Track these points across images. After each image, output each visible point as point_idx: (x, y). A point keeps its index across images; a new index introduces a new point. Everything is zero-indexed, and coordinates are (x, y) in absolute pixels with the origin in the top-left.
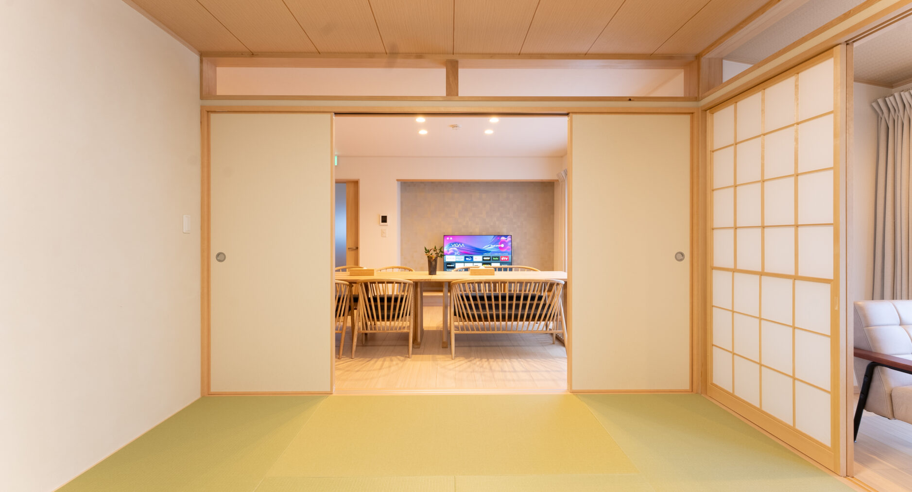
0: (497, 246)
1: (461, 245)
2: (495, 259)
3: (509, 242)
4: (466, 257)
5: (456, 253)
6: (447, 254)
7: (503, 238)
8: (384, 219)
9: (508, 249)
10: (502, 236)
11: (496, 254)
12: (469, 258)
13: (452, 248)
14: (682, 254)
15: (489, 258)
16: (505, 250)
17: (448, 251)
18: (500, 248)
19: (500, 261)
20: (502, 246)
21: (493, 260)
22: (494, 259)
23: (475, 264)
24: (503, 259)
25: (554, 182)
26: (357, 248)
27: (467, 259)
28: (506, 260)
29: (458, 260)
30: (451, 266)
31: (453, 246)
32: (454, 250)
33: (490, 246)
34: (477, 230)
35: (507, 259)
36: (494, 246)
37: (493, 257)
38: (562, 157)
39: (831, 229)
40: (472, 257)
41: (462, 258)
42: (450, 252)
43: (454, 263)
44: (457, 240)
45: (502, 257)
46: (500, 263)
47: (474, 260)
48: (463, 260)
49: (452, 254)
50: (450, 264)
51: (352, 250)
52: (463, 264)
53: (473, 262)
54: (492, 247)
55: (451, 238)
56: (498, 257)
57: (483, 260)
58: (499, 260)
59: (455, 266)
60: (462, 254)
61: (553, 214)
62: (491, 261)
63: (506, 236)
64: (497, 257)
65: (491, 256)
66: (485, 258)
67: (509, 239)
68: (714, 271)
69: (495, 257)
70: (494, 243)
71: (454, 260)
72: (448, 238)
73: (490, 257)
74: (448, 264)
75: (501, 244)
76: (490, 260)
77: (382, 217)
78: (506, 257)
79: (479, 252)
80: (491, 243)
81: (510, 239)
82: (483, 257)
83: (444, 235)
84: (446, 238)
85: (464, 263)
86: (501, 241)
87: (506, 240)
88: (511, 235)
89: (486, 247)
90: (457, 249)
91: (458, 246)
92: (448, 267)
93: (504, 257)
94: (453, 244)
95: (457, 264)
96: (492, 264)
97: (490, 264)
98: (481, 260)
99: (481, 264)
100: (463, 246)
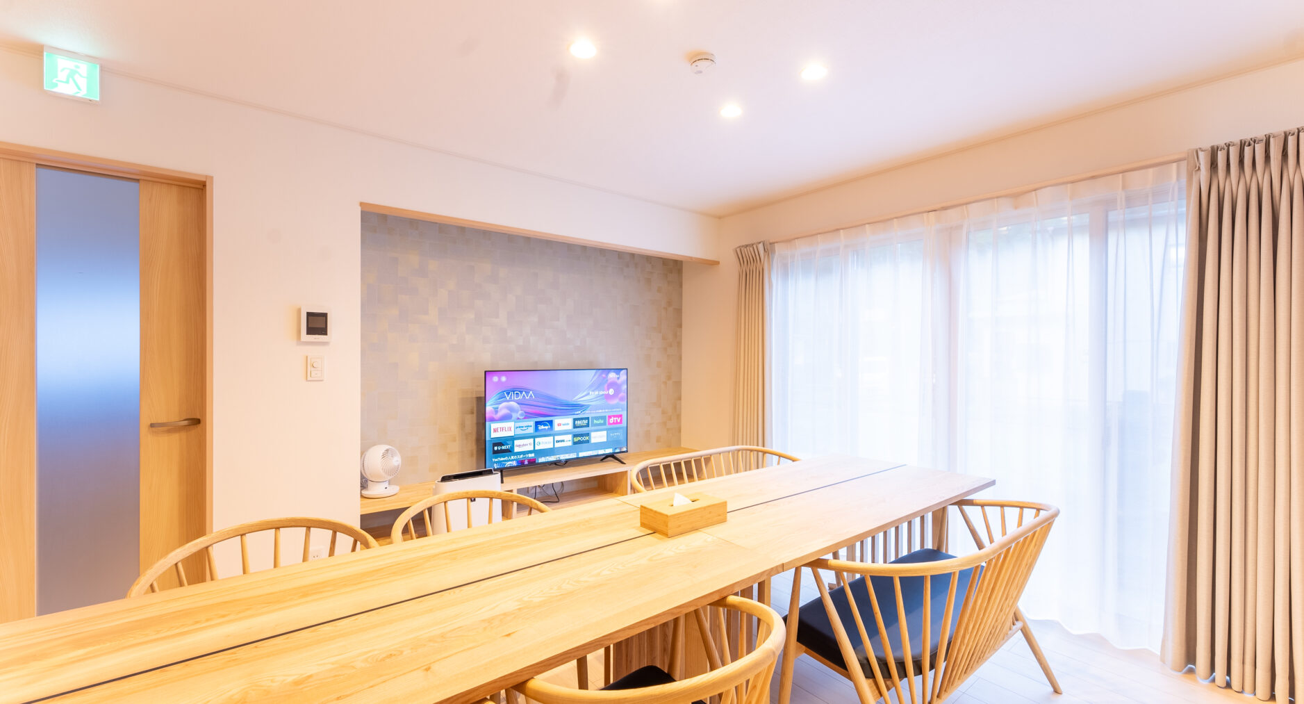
0: (601, 393)
1: (527, 393)
2: (598, 422)
3: (621, 383)
4: (537, 423)
5: (515, 416)
6: (493, 420)
7: (612, 375)
8: (317, 324)
9: (622, 399)
11: (601, 413)
12: (545, 425)
13: (504, 404)
15: (586, 421)
16: (615, 401)
17: (496, 412)
18: (608, 397)
19: (607, 426)
21: (593, 425)
22: (595, 421)
23: (557, 438)
24: (612, 420)
25: (683, 263)
26: (196, 422)
27: (541, 427)
28: (617, 422)
29: (519, 432)
30: (503, 448)
31: (508, 398)
32: (511, 409)
33: (588, 394)
34: (545, 353)
35: (619, 421)
36: (597, 393)
37: (593, 419)
40: (551, 422)
41: (530, 426)
42: (501, 414)
43: (513, 439)
44: (519, 380)
45: (610, 417)
46: (607, 430)
47: (556, 428)
48: (531, 430)
49: (505, 418)
50: (500, 444)
51: (169, 431)
52: (532, 440)
53: (554, 435)
54: (593, 394)
55: (504, 379)
56: (603, 418)
57: (575, 427)
59: (513, 447)
60: (528, 416)
62: (590, 428)
63: (618, 370)
65: (590, 416)
66: (578, 423)
69: (597, 418)
70: (598, 386)
71: (511, 434)
72: (495, 379)
73: (588, 418)
74: (495, 445)
75: (608, 389)
78: (618, 416)
79: (567, 408)
81: (624, 377)
82: (575, 420)
83: (485, 372)
84: (491, 379)
85: (534, 437)
86: (609, 381)
87: (618, 378)
88: (627, 369)
89: (580, 398)
90: (518, 404)
91: (520, 397)
92: (495, 452)
93: (614, 416)
94: (508, 394)
95: (517, 442)
96: (593, 434)
97: (588, 435)
98: (570, 427)
99: (569, 437)
100: (531, 396)
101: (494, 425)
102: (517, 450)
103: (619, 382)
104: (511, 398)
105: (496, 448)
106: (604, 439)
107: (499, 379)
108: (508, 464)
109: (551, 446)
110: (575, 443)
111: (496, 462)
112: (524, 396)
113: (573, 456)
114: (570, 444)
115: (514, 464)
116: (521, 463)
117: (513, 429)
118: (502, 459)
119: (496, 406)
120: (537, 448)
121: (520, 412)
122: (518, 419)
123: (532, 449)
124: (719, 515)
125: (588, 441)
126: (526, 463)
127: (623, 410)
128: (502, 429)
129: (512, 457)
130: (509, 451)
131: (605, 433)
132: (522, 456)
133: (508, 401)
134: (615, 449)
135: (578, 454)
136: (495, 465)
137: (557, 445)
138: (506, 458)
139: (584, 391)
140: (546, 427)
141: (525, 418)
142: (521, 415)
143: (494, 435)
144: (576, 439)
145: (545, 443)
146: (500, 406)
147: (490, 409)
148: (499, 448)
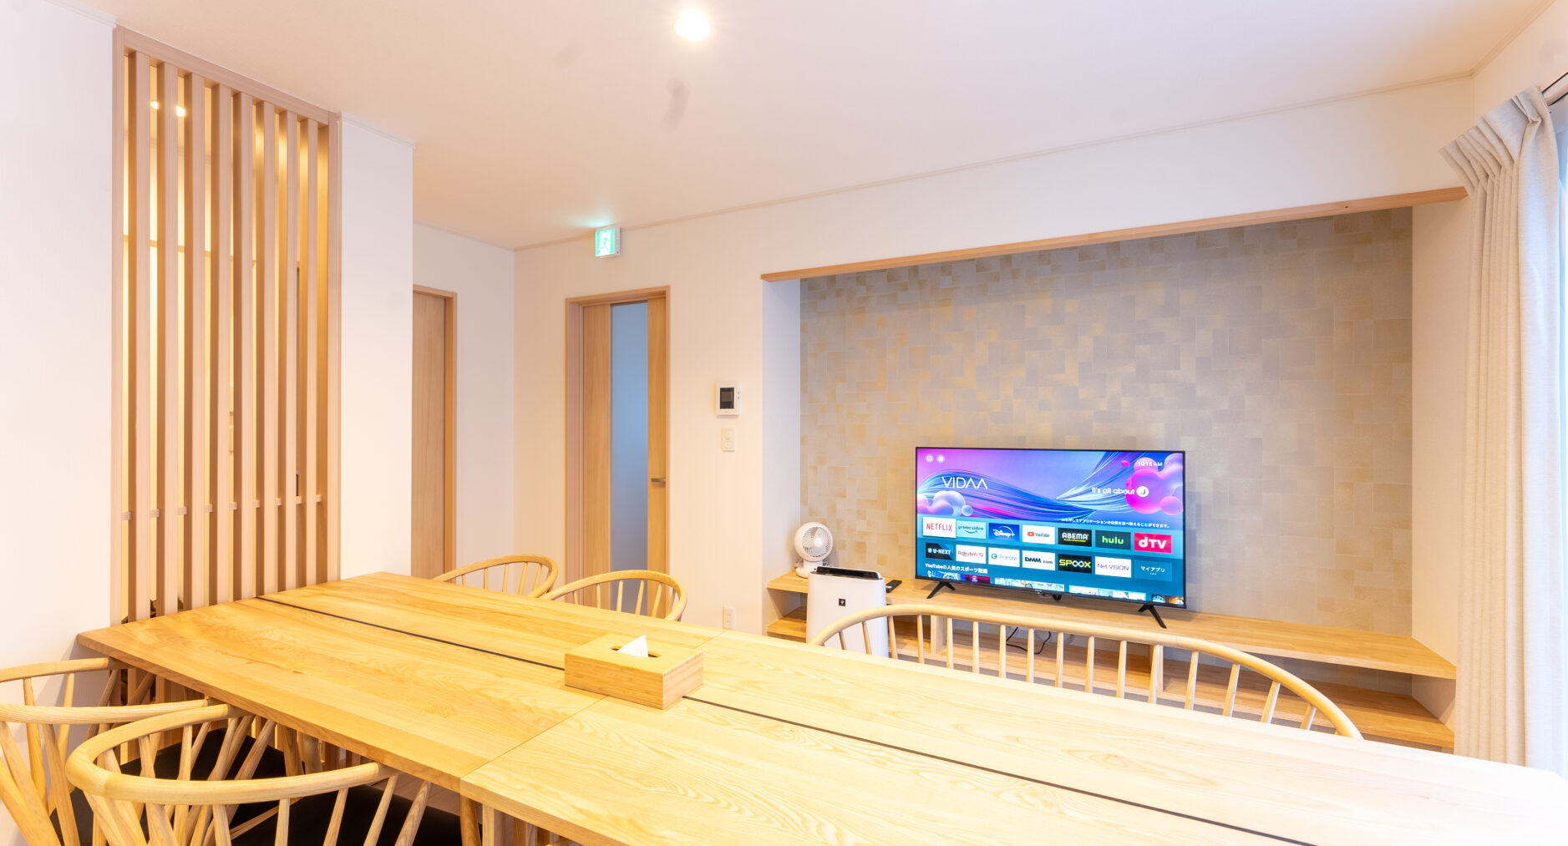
0: (1118, 491)
1: (976, 480)
2: (1109, 541)
3: (1171, 477)
4: (992, 527)
5: (956, 510)
6: (926, 512)
7: (1143, 462)
8: (727, 399)
9: (1169, 507)
10: (1138, 453)
11: (1115, 525)
12: (1005, 530)
13: (942, 493)
15: (1085, 537)
16: (1153, 511)
17: (931, 502)
18: (1134, 500)
19: (1133, 551)
20: (1142, 491)
21: (1100, 544)
22: (1104, 539)
23: (1026, 554)
24: (1144, 543)
26: (665, 481)
27: (999, 533)
28: (1157, 548)
29: (963, 534)
30: (940, 551)
31: (947, 485)
32: (951, 500)
33: (1088, 491)
34: (1039, 427)
35: (1162, 546)
36: (1109, 491)
37: (1100, 534)
38: (1471, 74)
40: (1016, 529)
41: (980, 528)
42: (937, 505)
43: (954, 542)
44: (963, 463)
45: (1139, 536)
46: (1134, 558)
47: (1026, 539)
48: (982, 535)
49: (945, 512)
50: (937, 546)
52: (983, 549)
53: (1021, 549)
54: (1097, 494)
55: (941, 459)
56: (1125, 536)
57: (1061, 541)
59: (954, 553)
60: (977, 513)
62: (1093, 548)
63: (1159, 455)
64: (1120, 535)
65: (1094, 529)
66: (1067, 536)
67: (1172, 467)
69: (1110, 535)
70: (1103, 480)
71: (952, 535)
72: (929, 458)
73: (1089, 532)
74: (929, 545)
75: (1135, 486)
76: (1088, 543)
77: (722, 390)
78: (1161, 537)
79: (1046, 509)
80: (1093, 480)
81: (1177, 467)
82: (1061, 531)
83: (917, 448)
84: (925, 458)
85: (987, 546)
86: (1136, 472)
87: (1160, 469)
88: (1183, 453)
89: (1074, 495)
90: (963, 495)
91: (966, 485)
92: (929, 555)
93: (1150, 536)
94: (947, 479)
95: (959, 548)
96: (1098, 560)
97: (1089, 559)
98: (1051, 540)
99: (1052, 556)
100: (982, 486)
101: (927, 520)
102: (959, 558)
103: (1162, 475)
104: (951, 485)
105: (930, 550)
106: (1128, 574)
107: (935, 458)
108: (947, 575)
109: (1016, 564)
110: (1061, 568)
111: (931, 569)
112: (971, 484)
113: (1057, 588)
114: (1052, 567)
115: (956, 577)
116: (967, 578)
117: (953, 528)
118: (938, 567)
119: (931, 494)
120: (992, 562)
121: (965, 506)
122: (962, 515)
123: (983, 561)
124: (648, 693)
125: (1089, 571)
126: (974, 579)
127: (1172, 528)
128: (939, 526)
129: (953, 568)
130: (949, 559)
131: (1128, 563)
132: (967, 569)
133: (948, 490)
134: (1153, 596)
135: (1067, 587)
136: (929, 572)
137: (1026, 565)
138: (944, 567)
139: (1083, 484)
140: (1008, 535)
141: (972, 516)
142: (967, 510)
143: (927, 532)
144: (1065, 563)
145: (1007, 558)
146: (937, 495)
147: (921, 497)
148: (935, 551)
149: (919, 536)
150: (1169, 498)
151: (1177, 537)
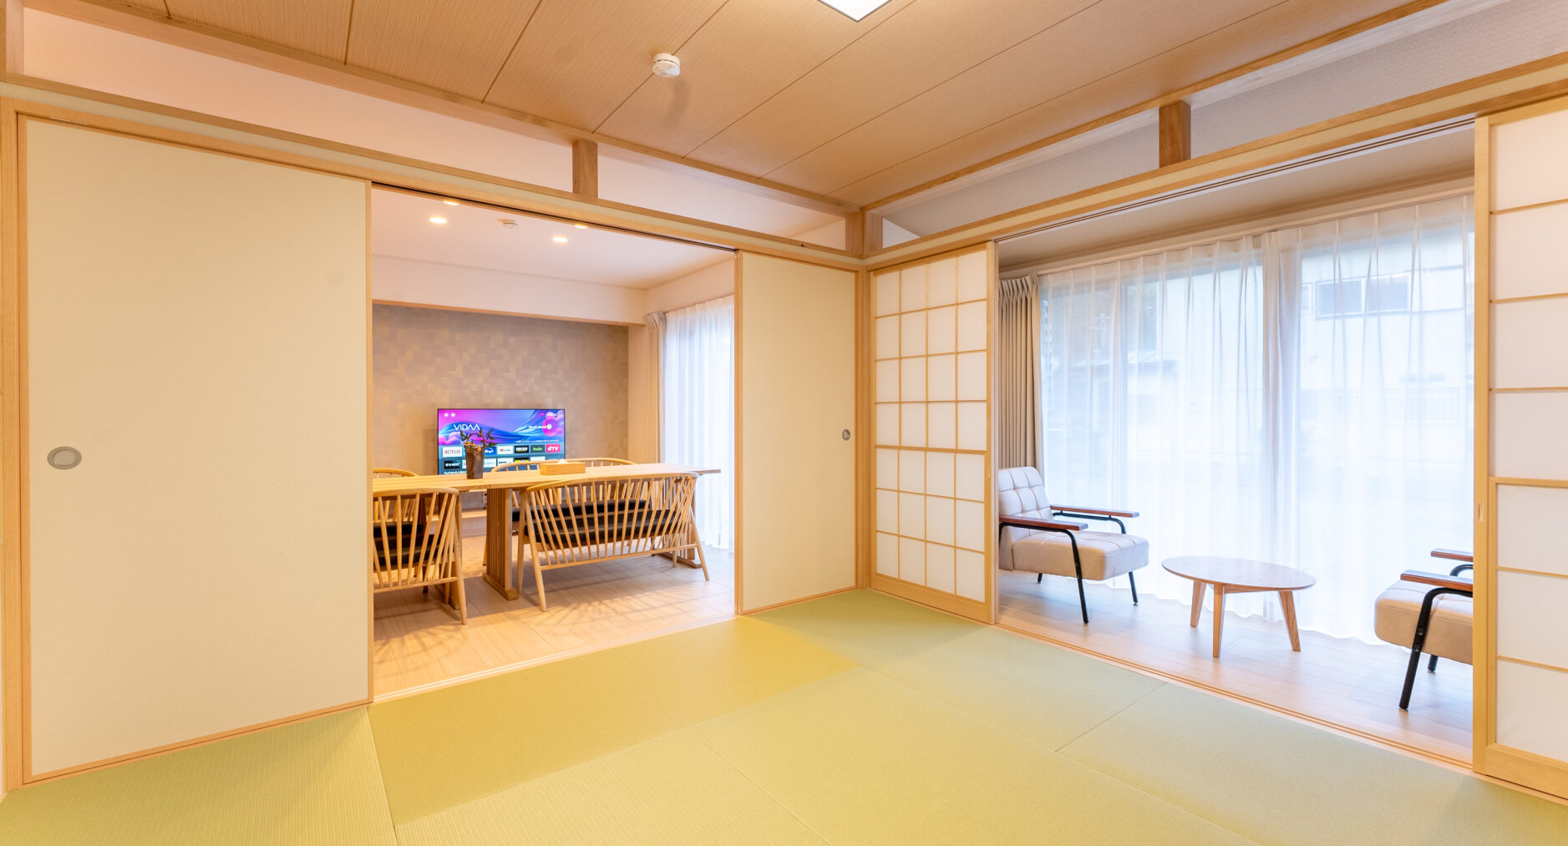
0: (540, 427)
1: (473, 426)
3: (560, 420)
6: (444, 444)
7: (550, 414)
9: (559, 433)
10: (547, 411)
11: (538, 442)
13: (453, 433)
14: (848, 432)
15: (526, 449)
16: (553, 434)
17: (447, 439)
18: (546, 431)
19: (546, 453)
20: (549, 427)
21: (532, 451)
22: (534, 449)
23: (499, 460)
24: (549, 449)
25: (627, 327)
27: (485, 451)
30: (453, 465)
31: (456, 429)
32: (459, 437)
33: (528, 428)
34: (499, 401)
35: (557, 449)
36: (535, 427)
37: (532, 447)
39: (985, 405)
40: (495, 448)
42: (450, 440)
43: (461, 458)
44: (465, 417)
45: (548, 446)
46: (546, 456)
47: (499, 453)
49: (455, 443)
50: (451, 462)
53: (497, 457)
54: (532, 428)
55: (453, 415)
56: (542, 446)
57: (516, 452)
58: (543, 451)
59: (461, 464)
61: (626, 376)
62: (530, 453)
63: (555, 411)
64: (540, 446)
65: (530, 445)
66: (517, 449)
67: (560, 416)
68: (879, 450)
69: (536, 447)
70: (534, 422)
71: (460, 455)
72: (446, 415)
73: (528, 446)
74: (446, 462)
75: (546, 424)
76: (527, 451)
78: (556, 446)
79: (508, 438)
80: (529, 423)
81: (562, 416)
82: (516, 447)
83: (439, 410)
84: (443, 415)
86: (547, 419)
87: (556, 417)
88: (564, 410)
89: (521, 431)
90: (466, 433)
91: (467, 429)
92: (446, 468)
93: (553, 446)
94: (457, 426)
96: (532, 458)
97: (528, 458)
98: (512, 452)
99: (512, 459)
100: (476, 428)
101: (445, 449)
102: (464, 466)
103: (556, 419)
104: (459, 429)
105: (447, 465)
107: (450, 415)
109: (494, 465)
112: (470, 428)
117: (461, 451)
119: (447, 435)
127: (560, 441)
128: (452, 451)
129: (461, 472)
130: (458, 467)
131: (544, 458)
133: (456, 432)
139: (524, 426)
140: (490, 452)
143: (445, 455)
144: (517, 462)
145: (489, 463)
146: (450, 435)
147: (441, 435)
148: (450, 465)
149: (440, 458)
150: (559, 429)
151: (562, 444)
